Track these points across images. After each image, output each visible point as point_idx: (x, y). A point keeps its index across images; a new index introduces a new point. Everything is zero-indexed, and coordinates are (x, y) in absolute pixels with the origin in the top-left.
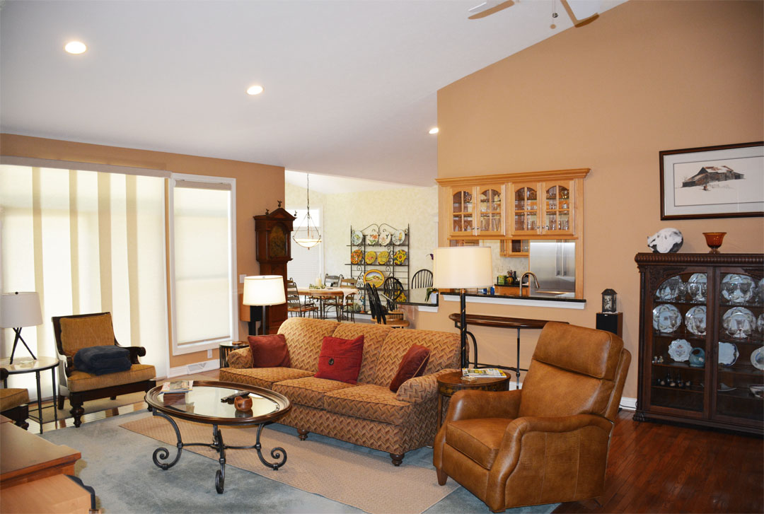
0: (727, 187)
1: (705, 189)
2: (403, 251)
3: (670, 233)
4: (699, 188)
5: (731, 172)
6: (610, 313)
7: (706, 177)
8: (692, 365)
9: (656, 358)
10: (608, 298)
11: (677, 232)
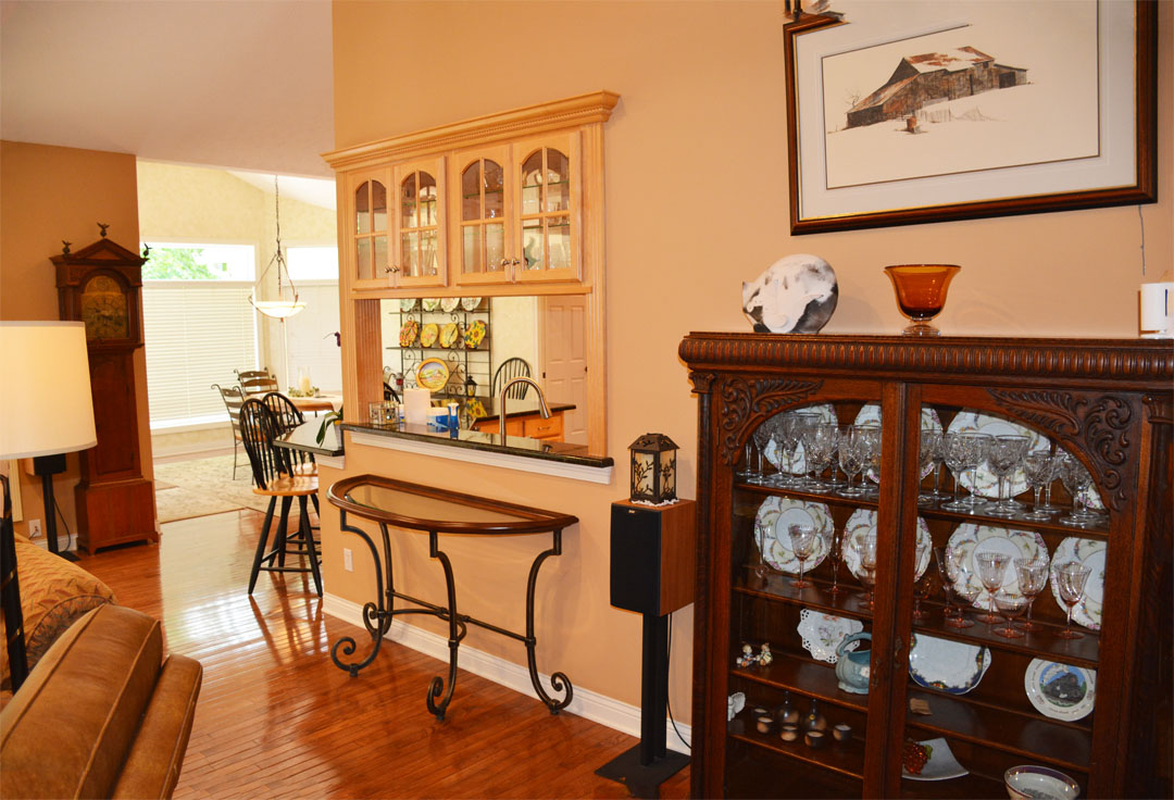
0: (974, 116)
1: (910, 129)
2: (480, 322)
3: (796, 270)
4: (892, 128)
5: (986, 65)
6: (648, 504)
7: (913, 91)
8: (842, 686)
9: (748, 649)
10: (645, 460)
11: (819, 265)
